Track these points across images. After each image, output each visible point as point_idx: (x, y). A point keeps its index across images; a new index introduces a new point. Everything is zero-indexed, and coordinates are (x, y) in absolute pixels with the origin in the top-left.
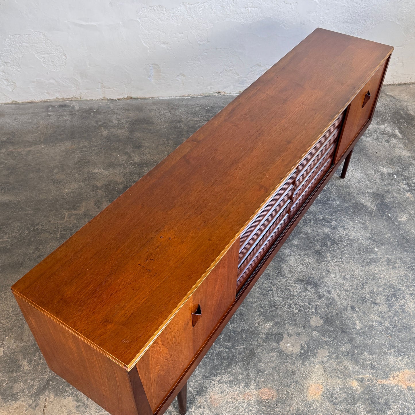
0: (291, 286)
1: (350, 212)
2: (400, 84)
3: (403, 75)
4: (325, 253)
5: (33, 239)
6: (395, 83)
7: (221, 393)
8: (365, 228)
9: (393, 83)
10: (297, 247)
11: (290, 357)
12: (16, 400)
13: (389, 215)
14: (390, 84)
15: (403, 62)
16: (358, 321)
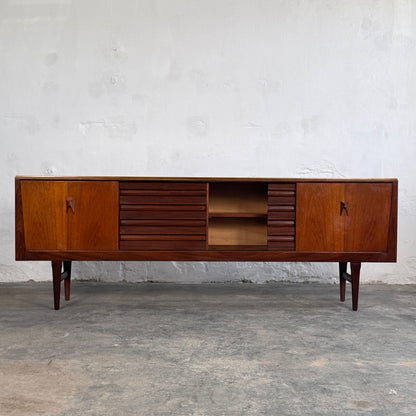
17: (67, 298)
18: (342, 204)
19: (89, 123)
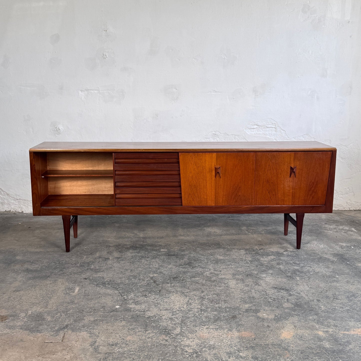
0: (267, 290)
1: (315, 261)
2: (355, 211)
3: (356, 203)
4: (295, 277)
5: (58, 267)
6: (351, 209)
7: (209, 333)
8: (328, 267)
9: (349, 210)
10: (272, 274)
11: (266, 320)
12: (40, 332)
13: (348, 263)
14: (347, 210)
15: (353, 192)
16: (323, 306)
17: (76, 236)
18: (292, 169)
19: (87, 90)
